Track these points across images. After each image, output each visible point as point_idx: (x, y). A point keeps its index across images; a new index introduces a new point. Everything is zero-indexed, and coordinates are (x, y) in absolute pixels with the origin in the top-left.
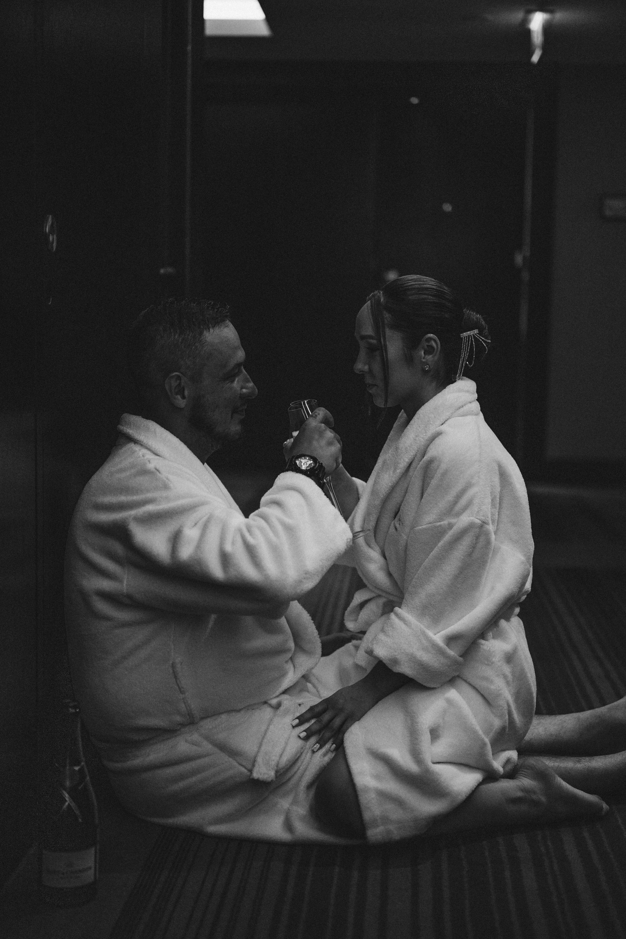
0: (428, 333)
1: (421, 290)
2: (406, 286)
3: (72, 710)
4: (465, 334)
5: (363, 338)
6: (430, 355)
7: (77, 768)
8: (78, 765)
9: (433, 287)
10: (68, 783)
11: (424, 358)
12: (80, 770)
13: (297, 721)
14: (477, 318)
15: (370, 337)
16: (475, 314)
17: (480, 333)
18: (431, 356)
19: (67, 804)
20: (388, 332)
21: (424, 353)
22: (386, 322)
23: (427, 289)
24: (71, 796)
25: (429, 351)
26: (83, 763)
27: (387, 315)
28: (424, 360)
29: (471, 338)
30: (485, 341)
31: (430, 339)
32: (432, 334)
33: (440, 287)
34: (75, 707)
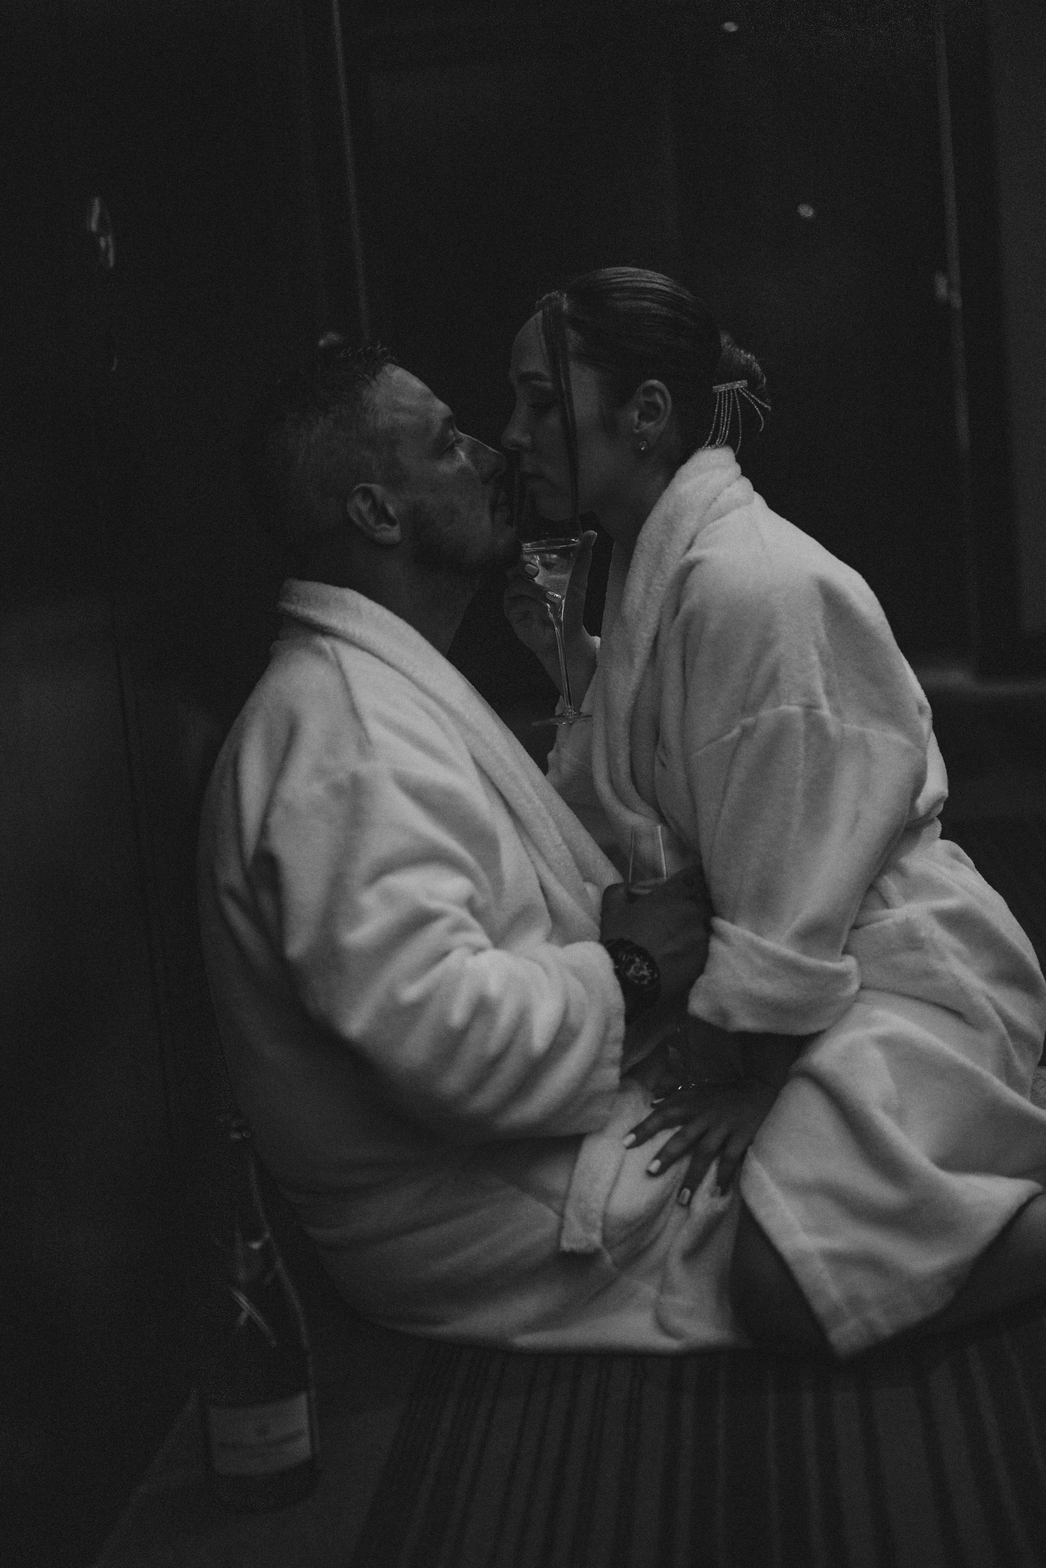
0: (651, 378)
1: (640, 292)
2: (614, 283)
3: (236, 1136)
4: (722, 388)
5: (526, 378)
6: (651, 421)
7: (256, 1246)
8: (256, 1239)
9: (667, 289)
10: (242, 1275)
11: (637, 428)
12: (262, 1249)
13: (632, 1137)
14: (747, 360)
15: (537, 376)
16: (742, 352)
17: (751, 388)
18: (651, 424)
19: (244, 1316)
20: (575, 370)
21: (639, 417)
22: (570, 348)
23: (652, 291)
24: (250, 1298)
25: (650, 412)
26: (267, 1235)
27: (572, 336)
28: (637, 431)
29: (734, 395)
30: (762, 405)
31: (653, 389)
32: (656, 379)
33: (676, 290)
34: (239, 1130)
